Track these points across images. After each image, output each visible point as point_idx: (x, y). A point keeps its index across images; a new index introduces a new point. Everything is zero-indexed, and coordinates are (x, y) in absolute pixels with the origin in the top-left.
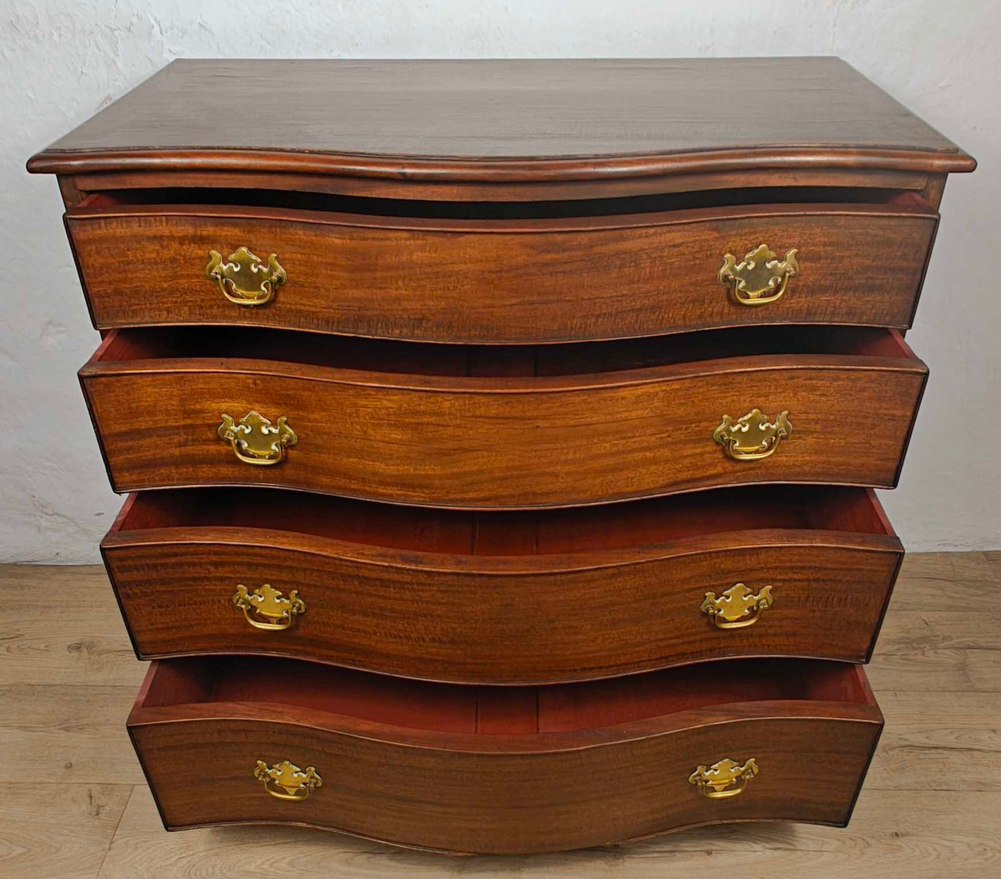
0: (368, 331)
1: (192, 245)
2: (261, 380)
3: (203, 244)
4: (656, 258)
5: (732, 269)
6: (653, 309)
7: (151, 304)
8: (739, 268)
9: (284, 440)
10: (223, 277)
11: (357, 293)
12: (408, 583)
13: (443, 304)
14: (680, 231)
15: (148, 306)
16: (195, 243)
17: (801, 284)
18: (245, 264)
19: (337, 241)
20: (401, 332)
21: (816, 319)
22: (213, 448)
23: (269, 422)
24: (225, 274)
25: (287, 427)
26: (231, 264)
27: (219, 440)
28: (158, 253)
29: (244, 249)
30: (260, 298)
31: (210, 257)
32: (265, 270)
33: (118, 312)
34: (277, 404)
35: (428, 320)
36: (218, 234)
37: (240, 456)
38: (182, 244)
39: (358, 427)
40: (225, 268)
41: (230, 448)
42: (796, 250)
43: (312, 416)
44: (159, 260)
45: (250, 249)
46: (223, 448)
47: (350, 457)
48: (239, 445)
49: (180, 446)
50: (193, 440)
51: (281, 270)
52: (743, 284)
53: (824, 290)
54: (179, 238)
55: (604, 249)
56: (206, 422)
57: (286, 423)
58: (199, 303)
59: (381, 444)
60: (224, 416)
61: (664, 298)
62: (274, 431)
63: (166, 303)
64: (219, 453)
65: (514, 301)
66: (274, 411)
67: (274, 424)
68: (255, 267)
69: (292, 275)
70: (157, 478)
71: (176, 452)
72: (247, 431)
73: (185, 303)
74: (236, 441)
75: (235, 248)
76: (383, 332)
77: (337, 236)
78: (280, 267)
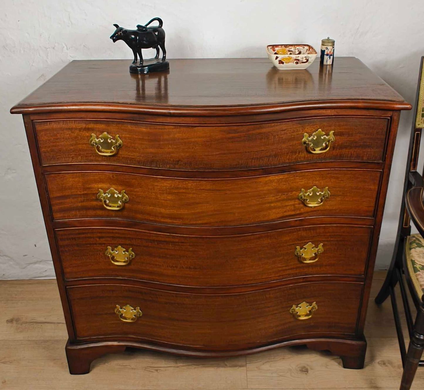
0: (156, 166)
1: (84, 131)
2: (116, 175)
3: (89, 131)
4: (275, 135)
5: (307, 139)
6: (276, 156)
7: (65, 155)
8: (310, 139)
9: (124, 200)
10: (96, 144)
11: (152, 150)
12: (177, 242)
13: (188, 154)
14: (284, 124)
15: (64, 156)
16: (85, 131)
17: (337, 145)
18: (106, 139)
19: (145, 130)
20: (170, 166)
21: (344, 159)
22: (95, 203)
23: (118, 192)
24: (97, 143)
25: (125, 194)
26: (100, 139)
27: (98, 199)
28: (70, 134)
29: (105, 133)
30: (111, 152)
31: (91, 136)
32: (114, 141)
33: (51, 159)
34: (121, 185)
35: (182, 161)
36: (95, 127)
37: (105, 206)
38: (80, 131)
39: (154, 194)
40: (97, 140)
41: (102, 203)
42: (333, 131)
43: (136, 190)
44: (70, 138)
45: (108, 133)
46: (99, 203)
47: (150, 206)
48: (105, 202)
49: (82, 202)
50: (86, 200)
51: (120, 141)
52: (312, 145)
53: (346, 147)
54: (79, 129)
55: (254, 132)
56: (93, 192)
57: (125, 192)
58: (85, 155)
59: (163, 201)
60: (100, 190)
61: (279, 151)
62: (120, 196)
63: (72, 155)
64: (97, 205)
65: (218, 153)
66: (120, 188)
67: (120, 193)
68: (110, 140)
69: (125, 143)
70: (71, 215)
71: (80, 205)
72: (109, 196)
73: (80, 155)
74: (104, 200)
75: (102, 132)
76: (162, 166)
77: (144, 128)
78: (120, 140)
